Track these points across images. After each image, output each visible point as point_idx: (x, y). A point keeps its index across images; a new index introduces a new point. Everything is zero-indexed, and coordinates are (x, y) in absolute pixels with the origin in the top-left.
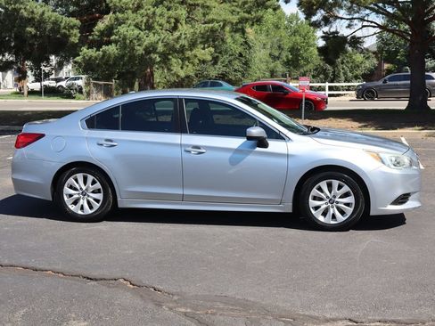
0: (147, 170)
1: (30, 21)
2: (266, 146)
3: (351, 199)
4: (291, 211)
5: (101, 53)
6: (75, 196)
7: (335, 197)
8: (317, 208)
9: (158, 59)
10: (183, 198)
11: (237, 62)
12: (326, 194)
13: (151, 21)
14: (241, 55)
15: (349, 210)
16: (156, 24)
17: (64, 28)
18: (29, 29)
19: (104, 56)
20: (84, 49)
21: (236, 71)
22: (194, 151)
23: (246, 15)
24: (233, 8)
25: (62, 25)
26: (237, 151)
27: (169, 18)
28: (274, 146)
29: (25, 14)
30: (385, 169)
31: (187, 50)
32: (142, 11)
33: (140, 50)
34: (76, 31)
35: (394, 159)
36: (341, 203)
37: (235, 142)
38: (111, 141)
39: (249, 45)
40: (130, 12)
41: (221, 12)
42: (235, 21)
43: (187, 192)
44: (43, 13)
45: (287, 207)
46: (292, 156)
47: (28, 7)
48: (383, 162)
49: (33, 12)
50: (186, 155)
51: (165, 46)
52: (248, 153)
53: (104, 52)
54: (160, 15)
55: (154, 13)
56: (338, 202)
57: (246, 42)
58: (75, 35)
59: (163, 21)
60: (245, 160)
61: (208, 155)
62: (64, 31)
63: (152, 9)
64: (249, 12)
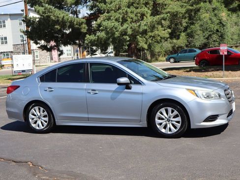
1: (57, 22)
2: (130, 88)
3: (179, 119)
4: (146, 126)
5: (97, 38)
6: (35, 119)
7: (170, 117)
8: (160, 124)
9: (128, 39)
10: (88, 119)
11: (215, 35)
12: (165, 116)
13: (126, 16)
14: (217, 31)
15: (179, 125)
16: (128, 18)
17: (77, 24)
18: (56, 27)
19: (98, 39)
20: (88, 36)
21: (214, 41)
22: (92, 93)
23: (191, 8)
24: (182, 4)
25: (75, 23)
26: (115, 91)
27: (137, 13)
28: (135, 88)
29: (54, 18)
30: (199, 100)
31: (149, 32)
32: (120, 11)
33: (117, 34)
34: (84, 25)
35: (204, 94)
36: (174, 121)
37: (113, 87)
38: (51, 88)
39: (223, 24)
40: (113, 12)
41: (174, 7)
42: (183, 12)
43: (90, 116)
44: (64, 17)
45: (144, 124)
46: (144, 93)
47: (55, 14)
48: (197, 96)
49: (58, 17)
50: (88, 95)
51: (133, 30)
52: (121, 92)
53: (98, 36)
54: (131, 13)
55: (126, 12)
56: (172, 121)
57: (221, 23)
58: (84, 28)
59: (133, 16)
60: (119, 97)
61: (100, 94)
62: (77, 26)
63: (125, 9)
64: (192, 6)
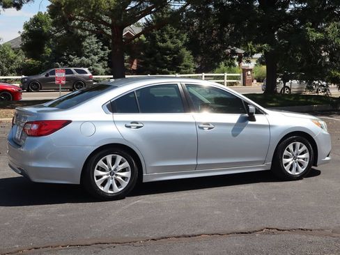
0: (169, 144)
3: (306, 155)
4: (270, 169)
6: (104, 177)
7: (297, 155)
8: (286, 164)
10: (196, 167)
15: (306, 163)
22: (205, 127)
38: (136, 123)
48: (321, 127)
56: (299, 158)
